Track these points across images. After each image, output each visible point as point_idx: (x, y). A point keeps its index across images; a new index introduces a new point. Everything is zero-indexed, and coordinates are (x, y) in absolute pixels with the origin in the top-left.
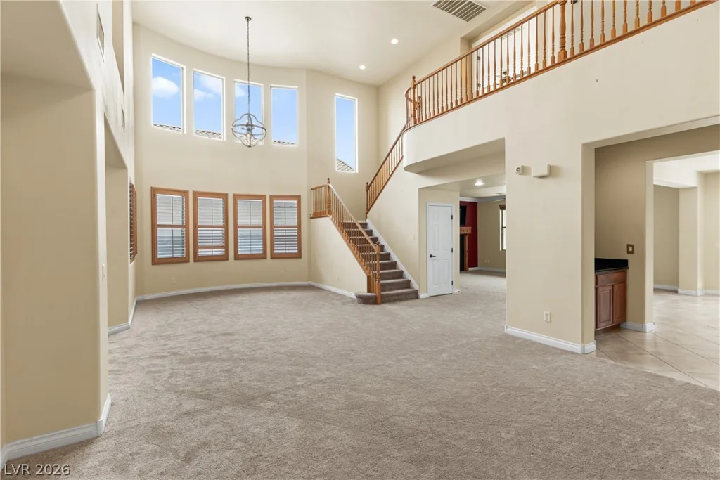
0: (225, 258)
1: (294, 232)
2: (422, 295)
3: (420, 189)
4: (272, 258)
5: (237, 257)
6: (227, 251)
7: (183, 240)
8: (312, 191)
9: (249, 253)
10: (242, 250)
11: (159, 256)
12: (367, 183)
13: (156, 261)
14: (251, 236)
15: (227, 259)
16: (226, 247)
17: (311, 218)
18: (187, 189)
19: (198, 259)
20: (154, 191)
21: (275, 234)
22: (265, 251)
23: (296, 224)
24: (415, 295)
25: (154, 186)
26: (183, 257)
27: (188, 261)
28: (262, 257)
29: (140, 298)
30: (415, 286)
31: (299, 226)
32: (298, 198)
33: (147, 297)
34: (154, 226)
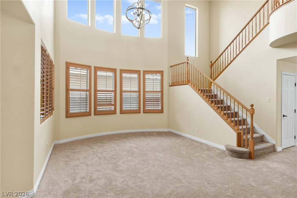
0: (114, 112)
1: (159, 95)
2: (279, 149)
3: (279, 61)
4: (144, 112)
5: (122, 112)
6: (115, 108)
7: (87, 100)
8: (171, 68)
9: (130, 109)
10: (126, 107)
11: (71, 112)
12: (211, 62)
13: (69, 115)
14: (131, 98)
15: (115, 113)
16: (115, 105)
17: (170, 86)
18: (91, 65)
19: (97, 113)
20: (68, 65)
21: (146, 97)
22: (140, 108)
23: (159, 90)
24: (273, 150)
25: (68, 61)
26: (86, 112)
27: (90, 115)
28: (138, 112)
29: (57, 142)
30: (271, 140)
31: (162, 92)
32: (161, 73)
33: (62, 141)
34: (68, 90)
